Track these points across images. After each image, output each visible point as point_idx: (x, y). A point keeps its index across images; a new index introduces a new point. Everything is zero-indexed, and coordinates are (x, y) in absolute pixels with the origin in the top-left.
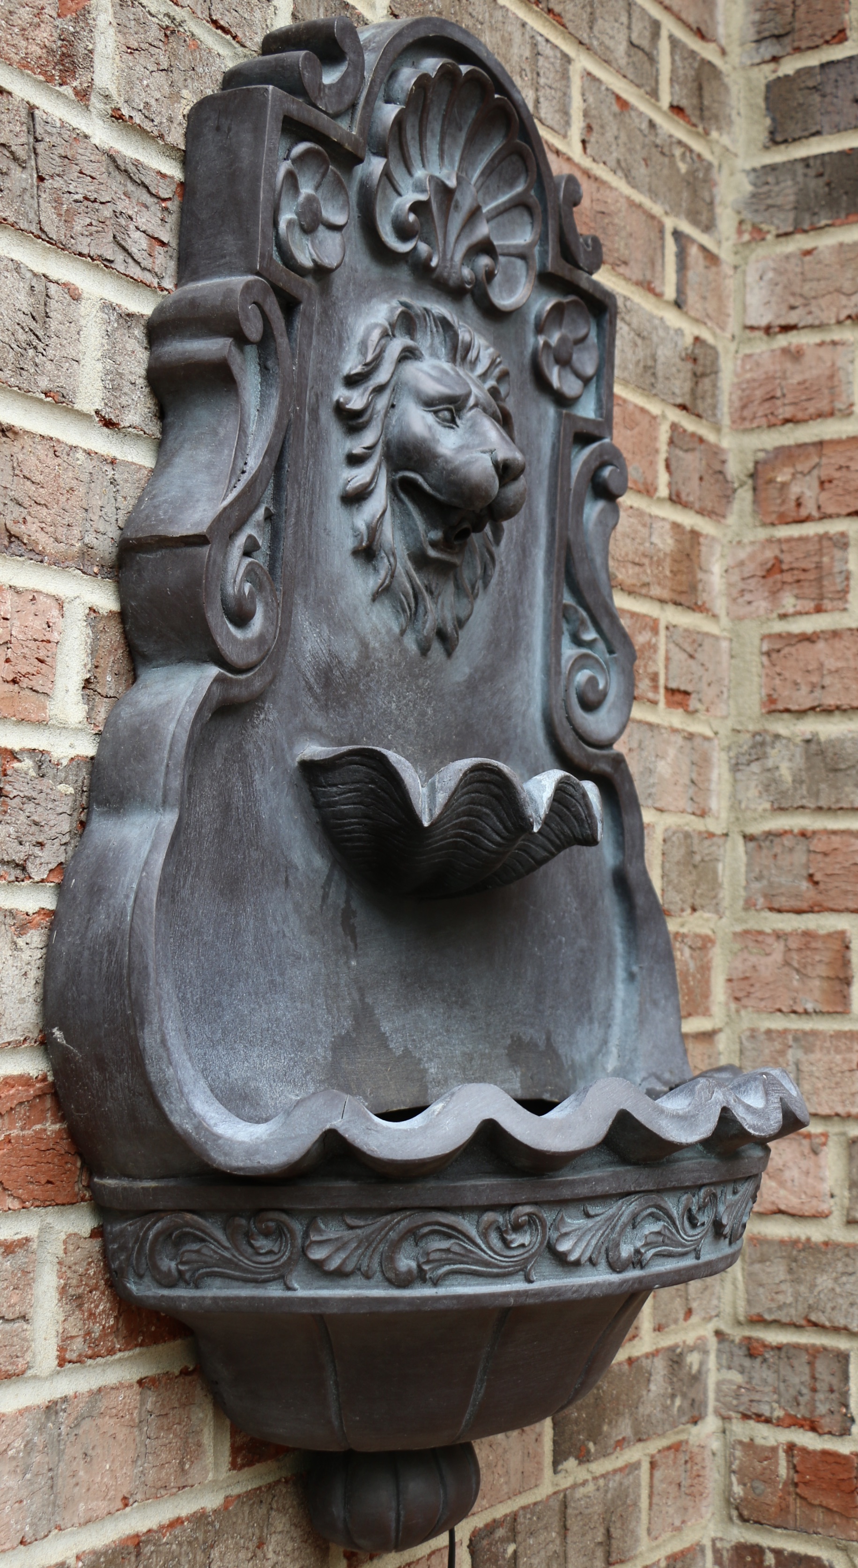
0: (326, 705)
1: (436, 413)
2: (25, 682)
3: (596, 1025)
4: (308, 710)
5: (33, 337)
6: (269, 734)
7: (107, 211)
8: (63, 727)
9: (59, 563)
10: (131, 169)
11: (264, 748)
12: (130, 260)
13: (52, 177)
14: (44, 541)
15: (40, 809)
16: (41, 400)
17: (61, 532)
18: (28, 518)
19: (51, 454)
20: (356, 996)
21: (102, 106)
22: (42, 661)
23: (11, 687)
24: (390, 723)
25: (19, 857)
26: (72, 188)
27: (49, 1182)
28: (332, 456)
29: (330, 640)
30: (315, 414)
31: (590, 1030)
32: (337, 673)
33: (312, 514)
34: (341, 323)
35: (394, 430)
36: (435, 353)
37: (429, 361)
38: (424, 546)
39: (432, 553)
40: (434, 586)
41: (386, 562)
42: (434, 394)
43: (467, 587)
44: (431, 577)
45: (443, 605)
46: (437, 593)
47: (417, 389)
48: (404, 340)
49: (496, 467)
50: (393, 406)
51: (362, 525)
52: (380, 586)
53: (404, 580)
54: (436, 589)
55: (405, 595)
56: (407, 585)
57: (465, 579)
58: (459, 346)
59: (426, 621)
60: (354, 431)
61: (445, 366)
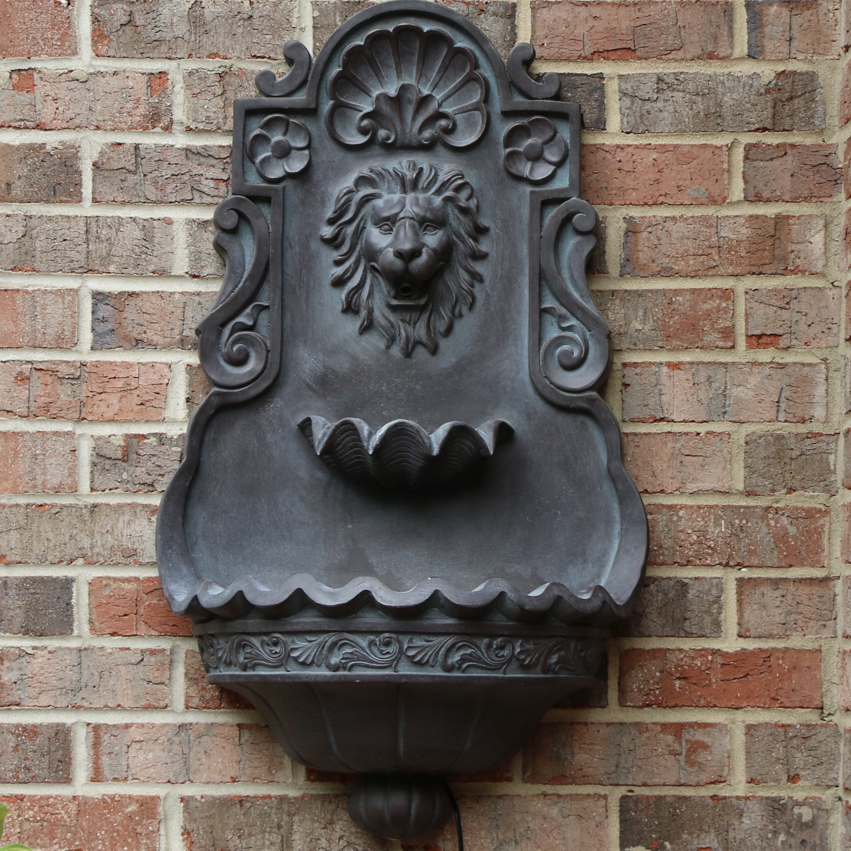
0: (324, 394)
1: (380, 227)
2: (148, 404)
4: (308, 399)
5: (145, 248)
6: (278, 414)
7: (186, 178)
8: (174, 421)
9: (167, 347)
10: (201, 151)
11: (274, 421)
12: (204, 195)
13: (151, 173)
14: (156, 339)
15: (160, 459)
16: (151, 276)
17: (168, 333)
18: (147, 331)
19: (159, 298)
20: (350, 543)
21: (181, 128)
22: (158, 394)
23: (141, 407)
24: (382, 397)
25: (149, 481)
26: (163, 174)
27: (174, 625)
28: (322, 264)
29: (324, 360)
30: (305, 246)
31: (583, 568)
32: (333, 377)
33: (308, 298)
34: (323, 193)
35: (364, 240)
36: (391, 191)
37: (386, 197)
38: (388, 299)
39: (395, 302)
40: (408, 318)
41: (364, 313)
42: (377, 218)
43: (445, 313)
44: (404, 314)
45: (420, 327)
46: (412, 322)
47: (372, 216)
48: (366, 191)
49: (399, 254)
50: (365, 228)
51: (343, 296)
52: (361, 326)
53: (380, 320)
54: (410, 320)
55: (382, 327)
56: (383, 322)
57: (444, 309)
58: (407, 183)
59: (400, 340)
60: (337, 247)
61: (397, 196)
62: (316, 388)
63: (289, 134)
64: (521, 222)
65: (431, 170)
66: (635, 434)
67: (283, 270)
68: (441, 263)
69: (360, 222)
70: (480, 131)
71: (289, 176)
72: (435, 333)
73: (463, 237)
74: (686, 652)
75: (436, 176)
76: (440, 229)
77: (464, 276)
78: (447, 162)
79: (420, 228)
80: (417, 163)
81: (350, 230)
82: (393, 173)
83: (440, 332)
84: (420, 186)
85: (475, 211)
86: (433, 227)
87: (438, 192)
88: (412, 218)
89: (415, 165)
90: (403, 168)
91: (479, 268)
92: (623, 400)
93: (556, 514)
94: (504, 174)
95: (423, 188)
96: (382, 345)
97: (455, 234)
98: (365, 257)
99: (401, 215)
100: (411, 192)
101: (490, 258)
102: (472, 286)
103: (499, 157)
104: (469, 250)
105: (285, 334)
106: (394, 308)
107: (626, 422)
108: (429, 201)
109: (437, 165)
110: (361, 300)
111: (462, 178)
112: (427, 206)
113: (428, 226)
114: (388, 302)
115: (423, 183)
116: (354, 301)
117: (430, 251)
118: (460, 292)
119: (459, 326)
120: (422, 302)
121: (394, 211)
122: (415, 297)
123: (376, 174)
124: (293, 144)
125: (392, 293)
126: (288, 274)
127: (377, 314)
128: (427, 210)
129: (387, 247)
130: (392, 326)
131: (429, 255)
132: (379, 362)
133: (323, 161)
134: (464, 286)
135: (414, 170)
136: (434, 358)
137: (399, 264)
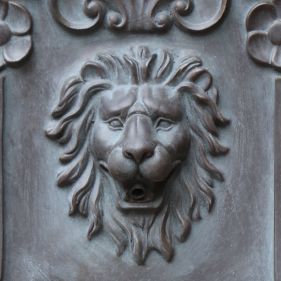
1: (110, 122)
28: (48, 163)
29: (50, 269)
30: (28, 143)
33: (32, 199)
34: (48, 84)
35: (92, 137)
36: (121, 81)
37: (116, 87)
38: (119, 202)
39: (126, 205)
40: (141, 222)
41: (92, 217)
42: (105, 112)
43: (182, 216)
44: (136, 218)
45: (154, 231)
46: (146, 226)
47: (101, 110)
48: (94, 81)
49: (129, 155)
50: (93, 122)
51: (70, 198)
52: (90, 231)
53: (110, 224)
54: (144, 224)
55: (114, 233)
56: (114, 227)
57: (181, 211)
58: (139, 72)
59: (133, 246)
60: (63, 144)
61: (128, 87)
63: (8, 18)
64: (265, 114)
65: (165, 58)
67: (3, 171)
68: (177, 162)
69: (88, 116)
70: (220, 13)
71: (10, 65)
72: (171, 239)
73: (201, 132)
75: (171, 63)
76: (175, 124)
77: (203, 175)
78: (184, 47)
79: (153, 123)
80: (150, 48)
81: (77, 125)
82: (124, 62)
83: (176, 236)
84: (154, 75)
85: (214, 101)
86: (168, 121)
87: (174, 82)
88: (144, 113)
89: (148, 52)
90: (134, 56)
91: (219, 165)
94: (247, 60)
95: (156, 78)
96: (114, 252)
97: (192, 129)
98: (93, 155)
99: (132, 109)
100: (143, 83)
101: (231, 154)
102: (212, 186)
103: (241, 40)
104: (208, 147)
105: (8, 241)
106: (126, 212)
108: (163, 93)
109: (172, 50)
110: (90, 203)
111: (200, 65)
112: (160, 98)
113: (161, 121)
114: (119, 205)
115: (156, 72)
116: (81, 204)
117: (164, 150)
118: (199, 193)
119: (197, 229)
120: (156, 204)
121: (125, 104)
122: (148, 199)
123: (105, 62)
124: (13, 29)
125: (124, 195)
126: (9, 175)
127: (107, 218)
128: (160, 103)
129: (116, 146)
130: (124, 231)
131: (162, 155)
132: (110, 270)
133: (46, 48)
134: (202, 186)
135: (146, 57)
136: (171, 265)
137: (129, 165)
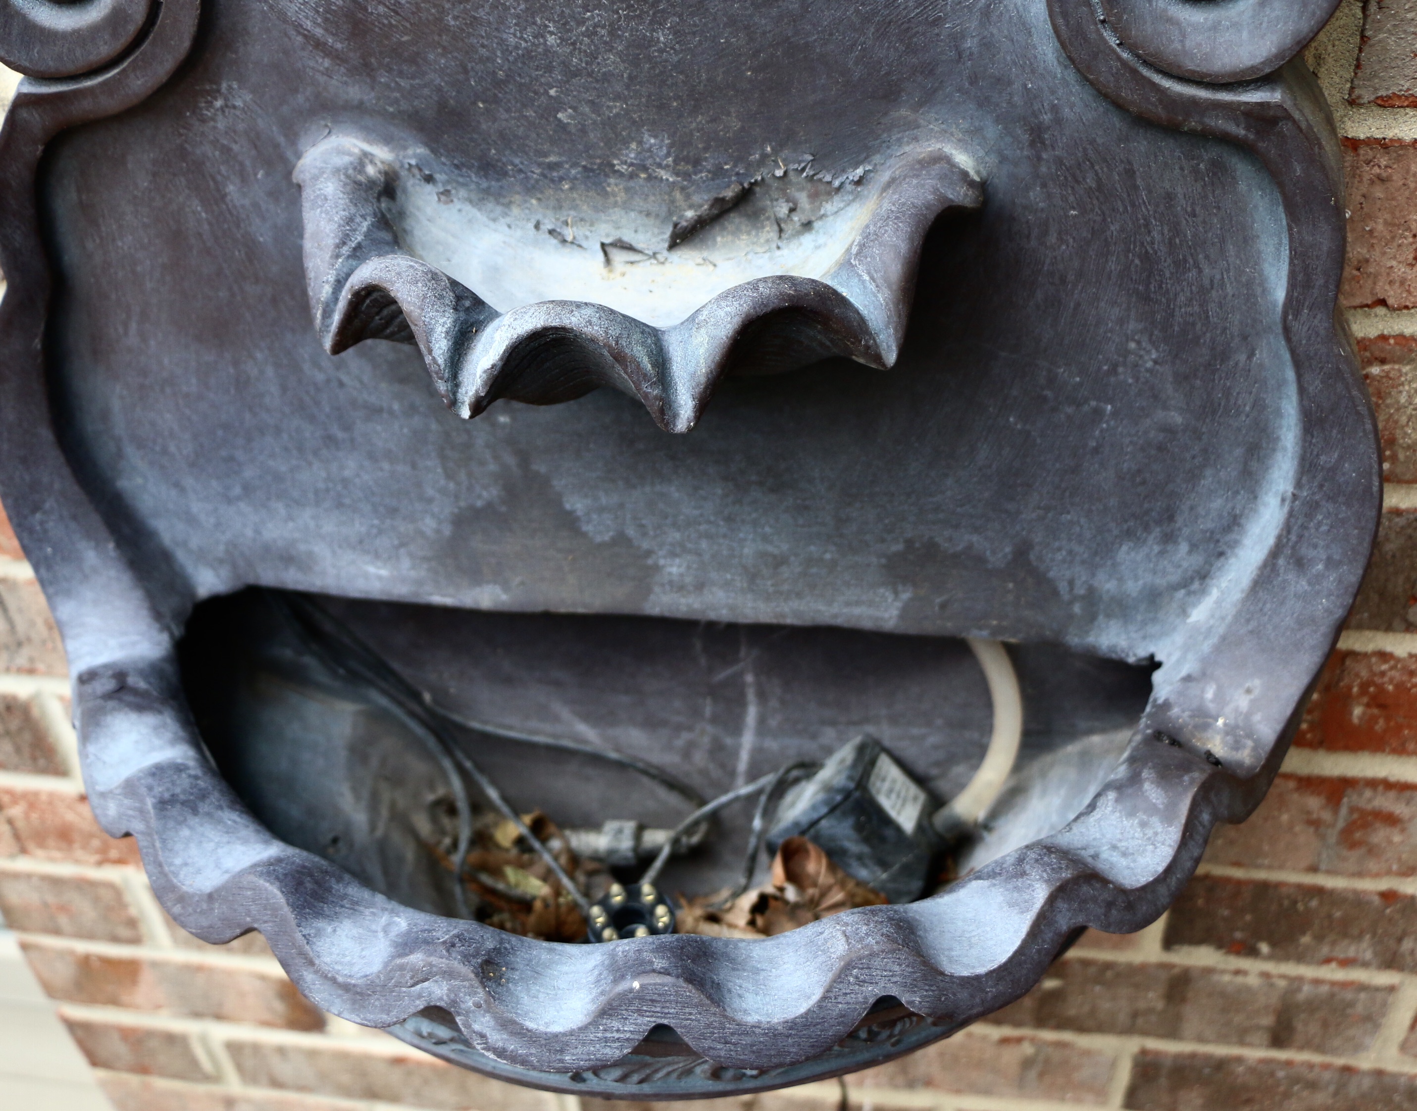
0: (366, 65)
3: (1184, 547)
4: (322, 79)
6: (241, 127)
11: (235, 148)
20: (511, 460)
24: (549, 69)
31: (1162, 553)
32: (381, 9)
62: (339, 46)
66: (1383, 145)
74: (1398, 660)
92: (1364, 38)
93: (1098, 413)
107: (1361, 105)
